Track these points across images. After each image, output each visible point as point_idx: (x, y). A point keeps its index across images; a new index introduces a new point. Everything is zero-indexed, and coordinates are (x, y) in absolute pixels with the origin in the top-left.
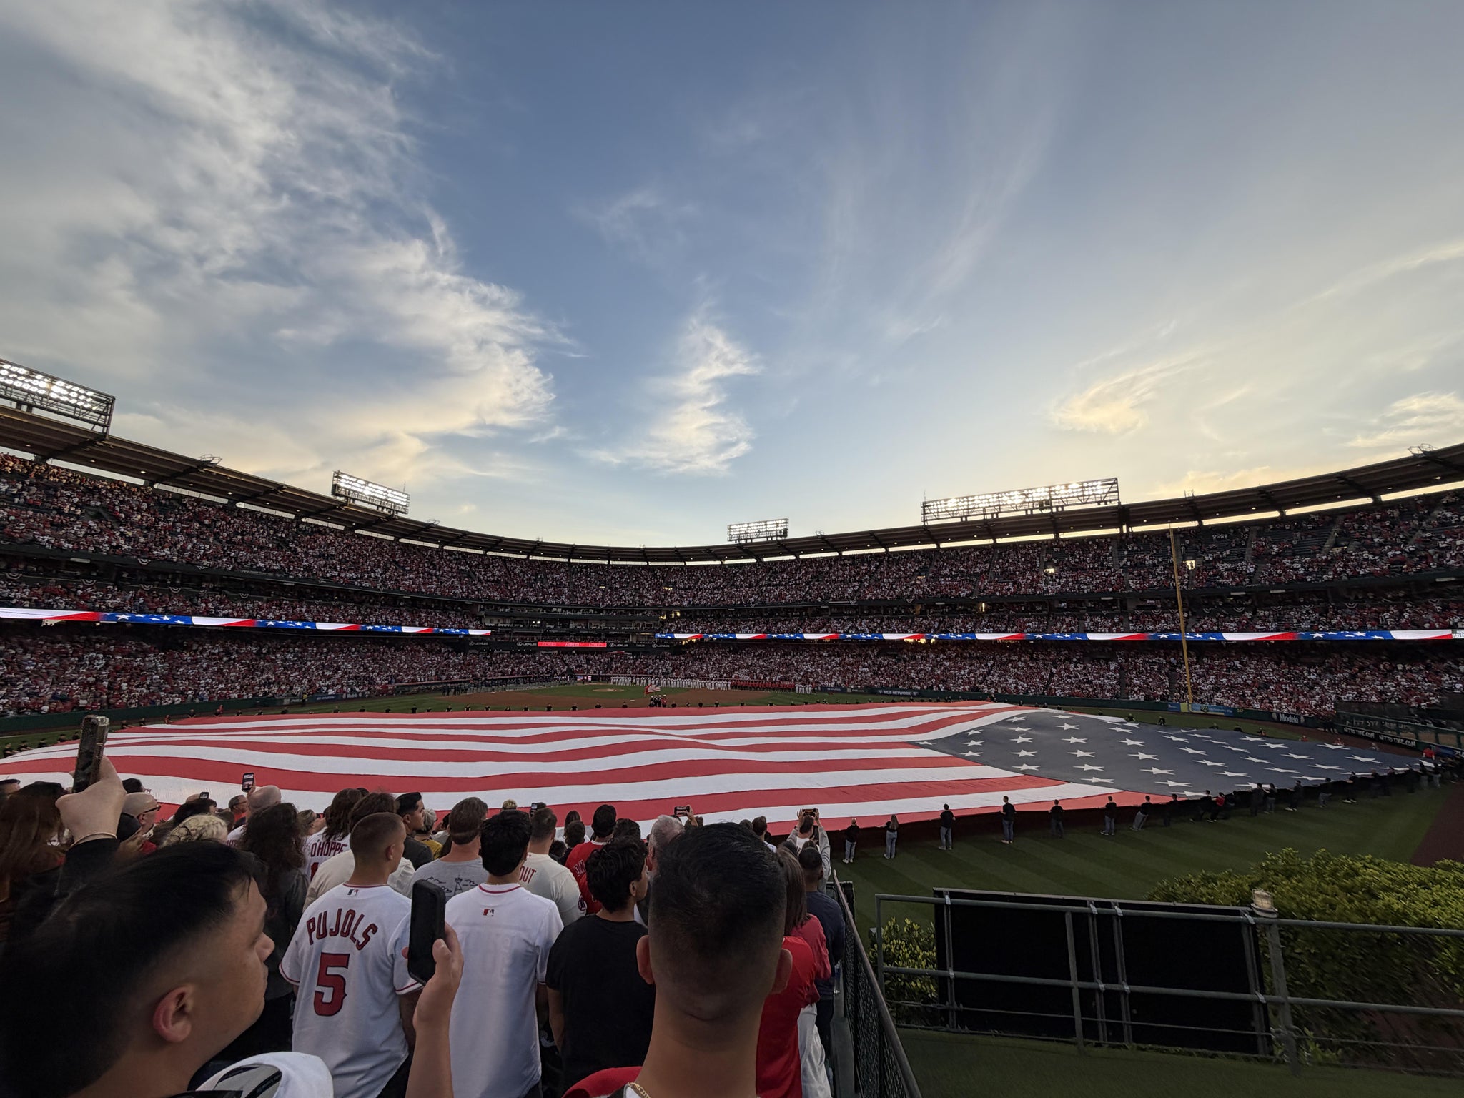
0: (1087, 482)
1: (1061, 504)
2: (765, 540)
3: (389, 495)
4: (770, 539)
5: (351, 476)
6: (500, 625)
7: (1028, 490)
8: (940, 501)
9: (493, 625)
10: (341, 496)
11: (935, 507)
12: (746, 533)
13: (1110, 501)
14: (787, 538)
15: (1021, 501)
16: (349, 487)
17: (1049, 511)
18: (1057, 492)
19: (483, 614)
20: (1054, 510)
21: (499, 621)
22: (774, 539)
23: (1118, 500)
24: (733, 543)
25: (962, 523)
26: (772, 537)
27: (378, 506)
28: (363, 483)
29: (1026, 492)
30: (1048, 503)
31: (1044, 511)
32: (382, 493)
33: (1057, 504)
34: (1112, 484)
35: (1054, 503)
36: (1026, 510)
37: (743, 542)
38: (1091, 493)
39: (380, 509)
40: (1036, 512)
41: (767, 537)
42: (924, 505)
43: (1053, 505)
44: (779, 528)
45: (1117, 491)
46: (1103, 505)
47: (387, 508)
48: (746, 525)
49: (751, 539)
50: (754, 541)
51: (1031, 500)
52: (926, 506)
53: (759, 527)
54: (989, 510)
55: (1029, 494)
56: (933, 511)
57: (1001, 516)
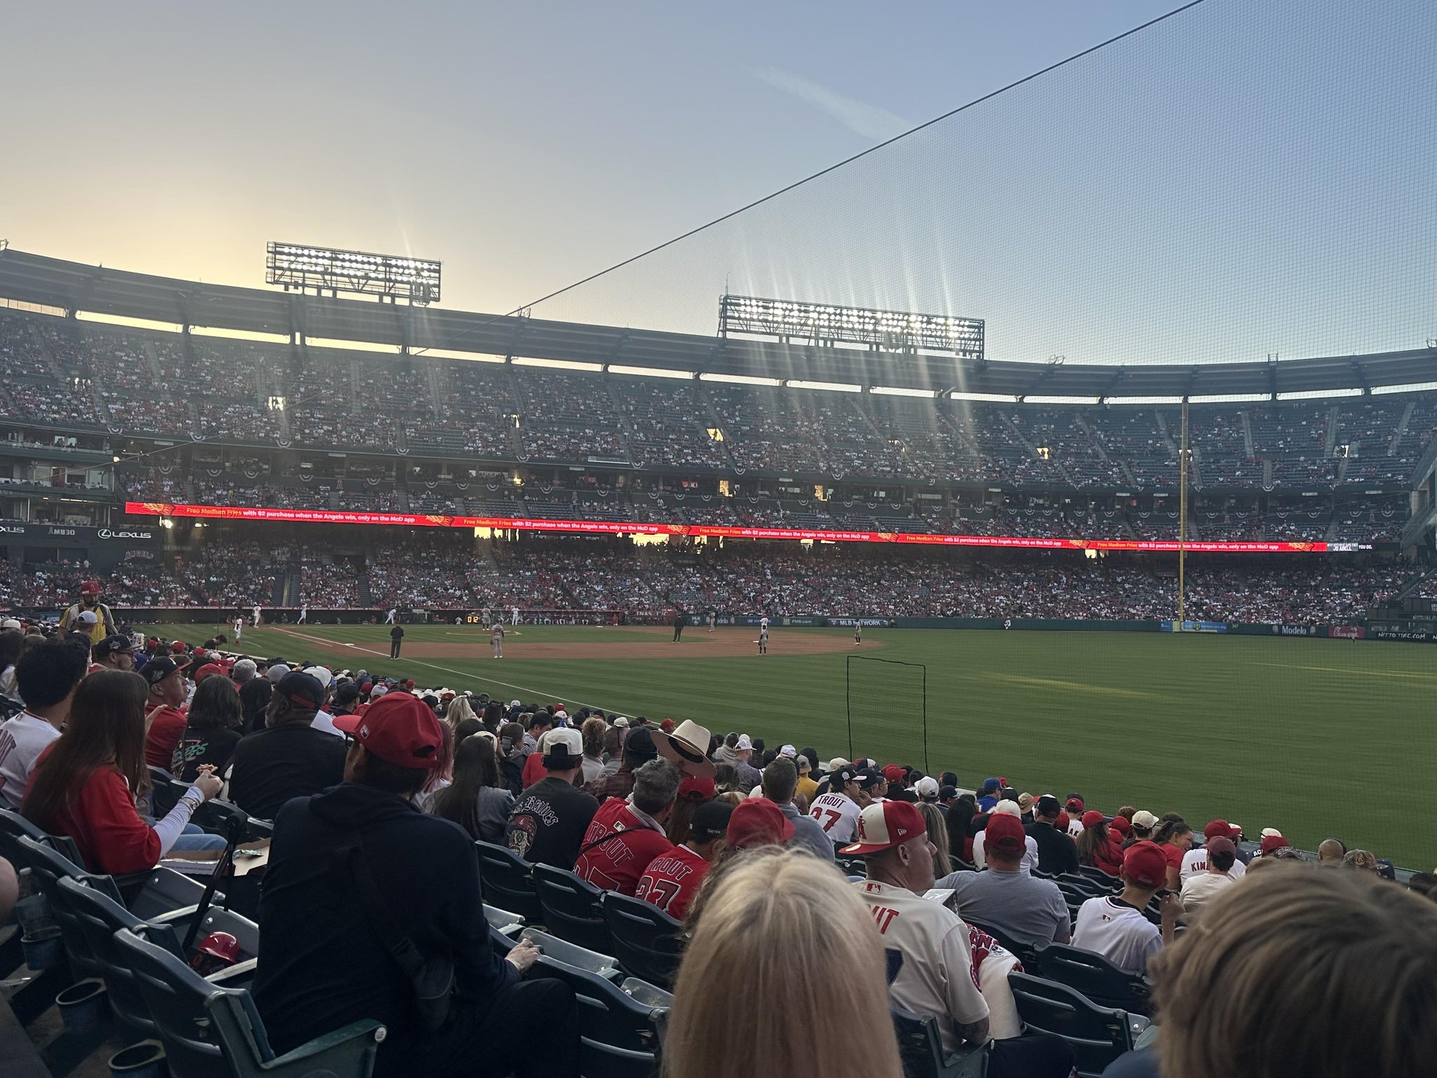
1: (916, 344)
2: (375, 299)
4: (387, 300)
7: (882, 312)
8: (751, 299)
11: (749, 309)
12: (324, 272)
13: (971, 352)
14: (432, 305)
17: (898, 351)
20: (906, 351)
22: (400, 302)
23: (981, 353)
24: (280, 288)
25: (779, 345)
26: (394, 297)
30: (900, 340)
31: (893, 351)
33: (910, 342)
34: (978, 328)
36: (872, 344)
37: (312, 292)
40: (882, 349)
41: (381, 295)
42: (726, 303)
43: (906, 343)
44: (419, 281)
45: (982, 340)
46: (960, 357)
48: (329, 255)
49: (335, 290)
50: (340, 295)
52: (731, 304)
53: (366, 266)
54: (824, 333)
55: (882, 318)
56: (743, 316)
57: (837, 345)
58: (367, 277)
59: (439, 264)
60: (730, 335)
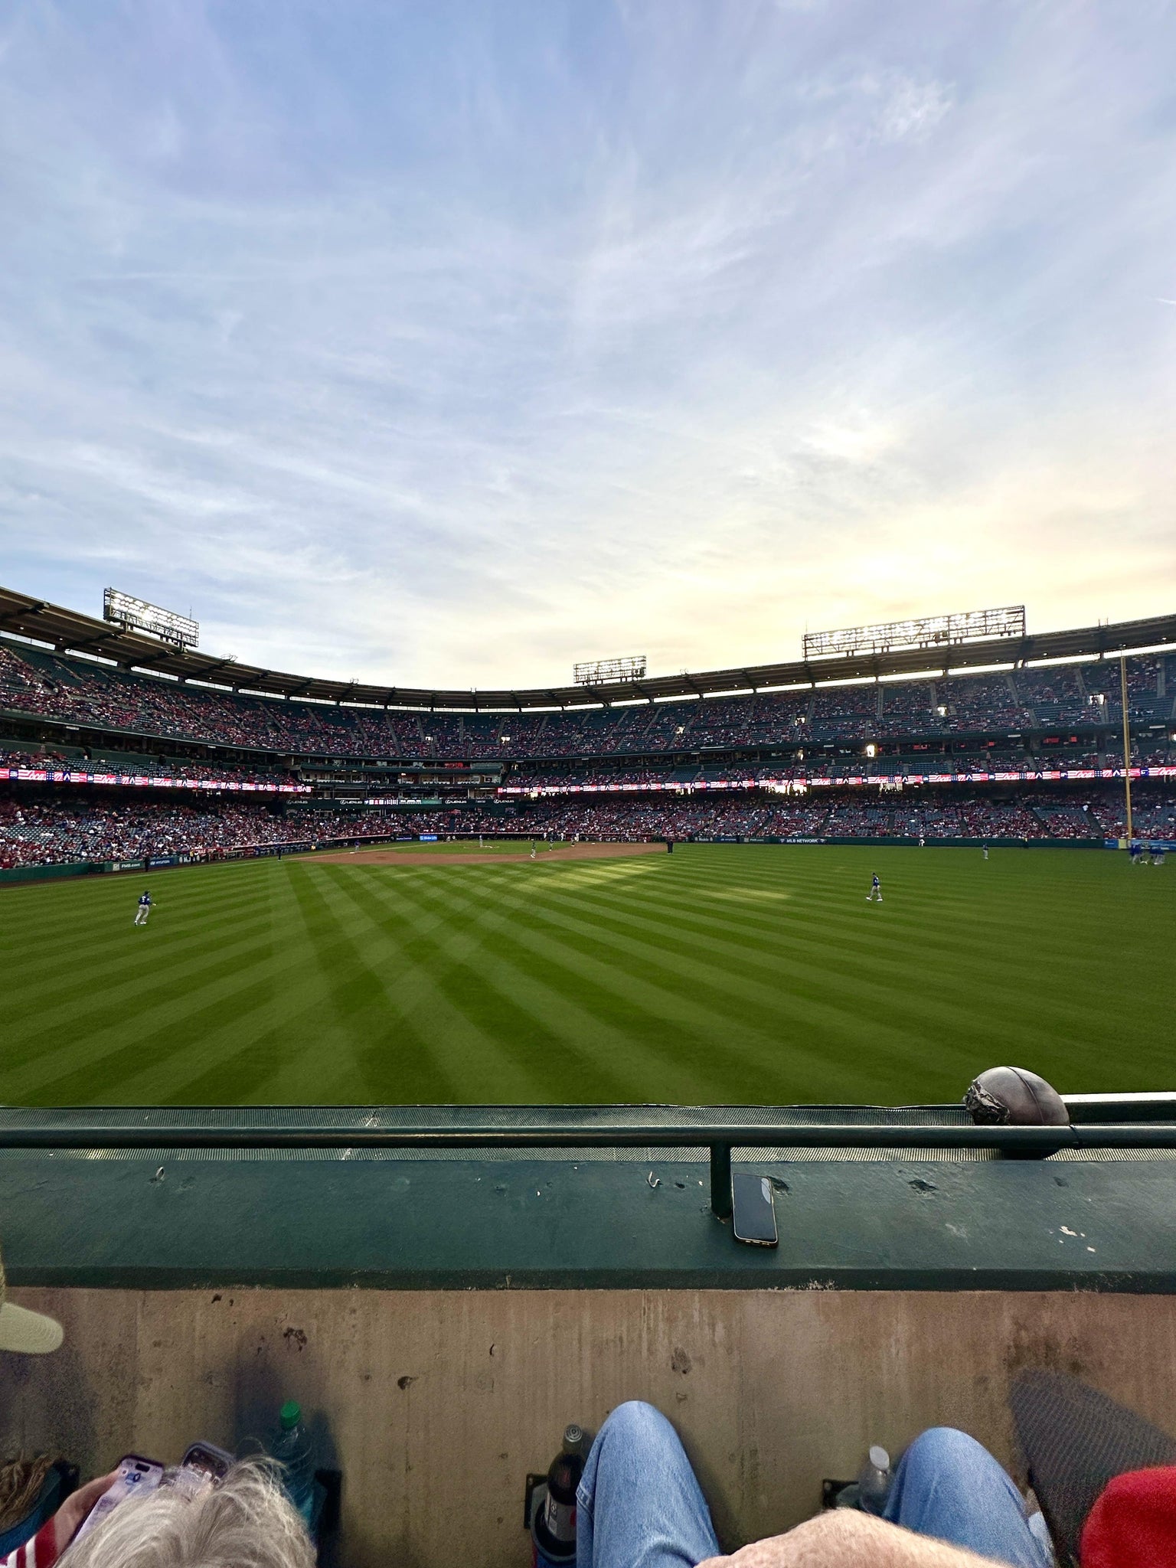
0: (992, 610)
1: (960, 635)
2: (618, 680)
3: (174, 622)
4: (624, 680)
5: (126, 596)
6: (319, 781)
7: (925, 620)
8: (824, 633)
9: (311, 780)
10: (116, 620)
11: (819, 640)
12: (595, 673)
13: (1015, 632)
14: (644, 678)
15: (916, 632)
16: (125, 609)
17: (945, 643)
18: (957, 623)
19: (298, 768)
20: (952, 642)
21: (316, 776)
22: (630, 679)
23: (1023, 630)
24: (581, 684)
25: (848, 658)
26: (626, 677)
27: (162, 636)
28: (141, 604)
29: (922, 622)
30: (946, 635)
31: (941, 644)
32: (166, 619)
33: (956, 636)
34: (1018, 612)
35: (953, 635)
36: (921, 643)
37: (592, 683)
38: (995, 622)
39: (164, 639)
40: (932, 645)
41: (621, 678)
42: (806, 639)
43: (951, 636)
44: (636, 667)
45: (1023, 621)
46: (1006, 636)
47: (173, 639)
48: (596, 665)
49: (602, 680)
50: (605, 682)
51: (927, 631)
52: (808, 639)
53: (611, 666)
54: (879, 644)
55: (925, 624)
56: (815, 645)
57: (892, 649)
58: (612, 671)
59: (644, 657)
60: (810, 659)
